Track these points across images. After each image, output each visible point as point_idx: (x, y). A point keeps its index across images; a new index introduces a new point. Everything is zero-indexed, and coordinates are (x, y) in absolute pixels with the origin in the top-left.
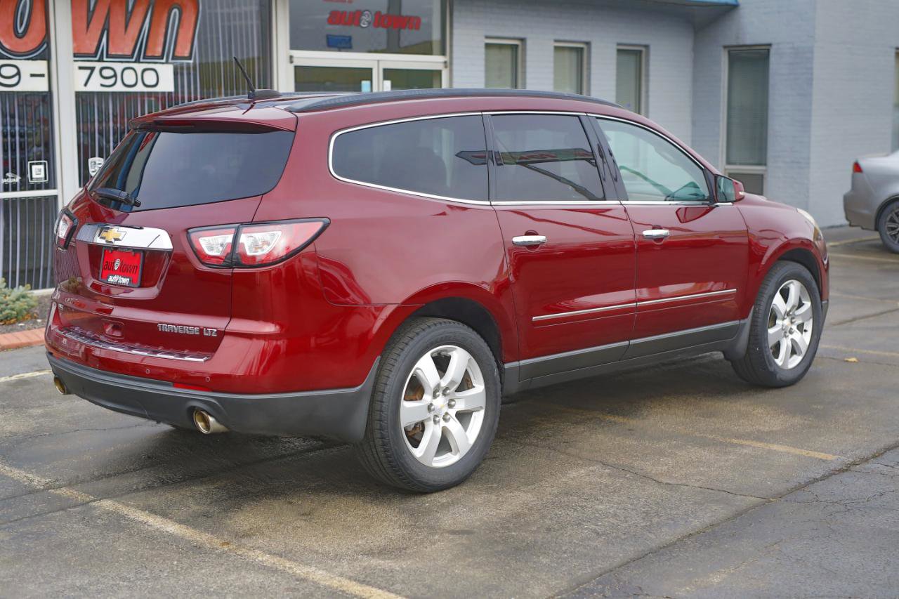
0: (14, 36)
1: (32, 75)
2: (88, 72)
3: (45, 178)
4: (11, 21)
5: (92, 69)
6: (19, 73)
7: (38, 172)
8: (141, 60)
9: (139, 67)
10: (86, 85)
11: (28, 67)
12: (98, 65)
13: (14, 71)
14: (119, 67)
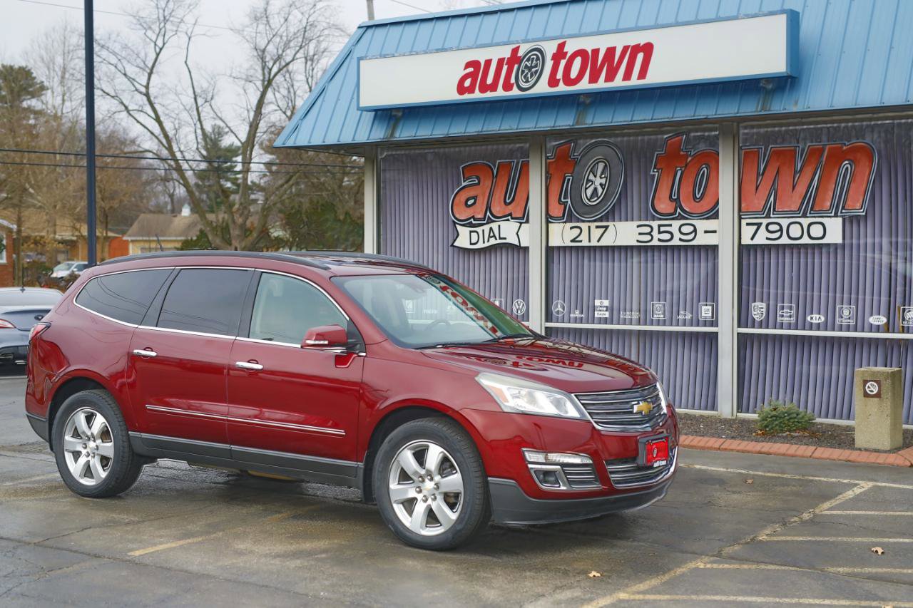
0: (693, 201)
1: (706, 232)
2: (755, 227)
3: (713, 317)
4: (691, 189)
5: (759, 225)
6: (695, 231)
7: (706, 311)
8: (808, 215)
9: (805, 222)
10: (752, 239)
11: (702, 225)
12: (765, 221)
13: (691, 229)
14: (784, 222)
